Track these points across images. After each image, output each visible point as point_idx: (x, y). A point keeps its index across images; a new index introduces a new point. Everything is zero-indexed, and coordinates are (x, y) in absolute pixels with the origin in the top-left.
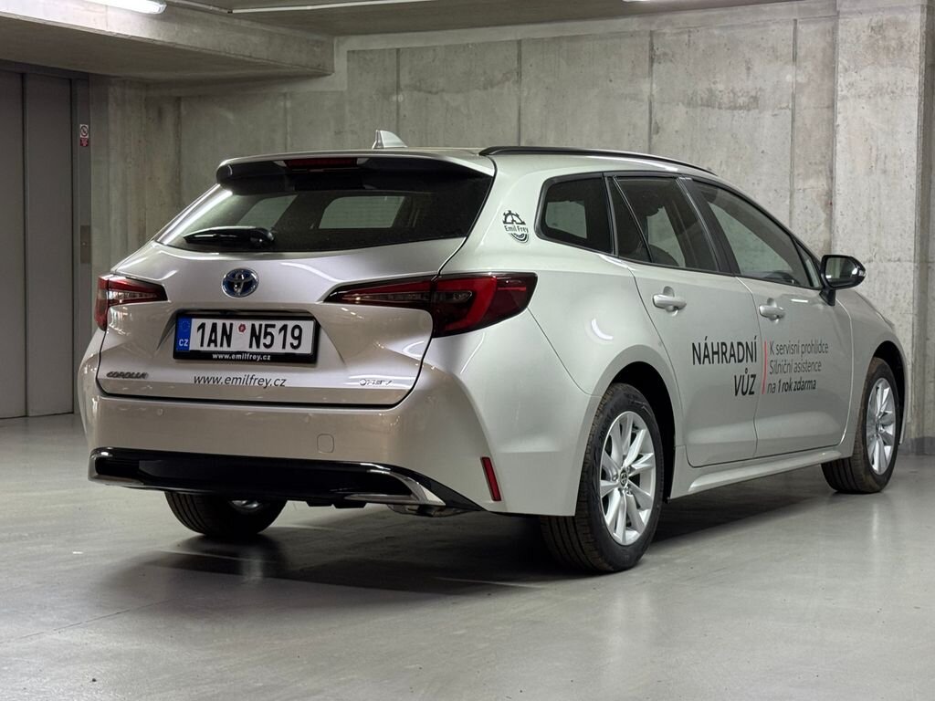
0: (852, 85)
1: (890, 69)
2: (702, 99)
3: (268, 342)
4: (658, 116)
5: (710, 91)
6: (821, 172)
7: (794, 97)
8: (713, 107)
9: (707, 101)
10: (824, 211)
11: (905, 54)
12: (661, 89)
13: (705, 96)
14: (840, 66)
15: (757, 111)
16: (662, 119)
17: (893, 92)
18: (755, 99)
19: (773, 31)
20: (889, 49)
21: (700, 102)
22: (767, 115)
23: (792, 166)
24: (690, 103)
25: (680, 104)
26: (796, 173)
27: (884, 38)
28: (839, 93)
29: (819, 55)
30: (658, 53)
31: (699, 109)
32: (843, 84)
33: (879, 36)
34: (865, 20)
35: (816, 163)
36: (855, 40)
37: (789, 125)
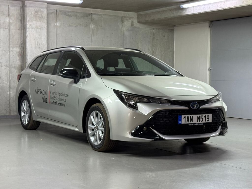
0: (30, 25)
1: (40, 22)
6: (17, 46)
7: (9, 26)
10: (18, 57)
11: (43, 19)
14: (27, 20)
17: (40, 28)
19: (2, 7)
20: (39, 17)
22: (2, 30)
23: (9, 44)
26: (10, 46)
27: (38, 14)
28: (27, 27)
29: (16, 16)
32: (28, 25)
33: (37, 14)
34: (33, 9)
35: (16, 44)
36: (31, 14)
37: (8, 33)
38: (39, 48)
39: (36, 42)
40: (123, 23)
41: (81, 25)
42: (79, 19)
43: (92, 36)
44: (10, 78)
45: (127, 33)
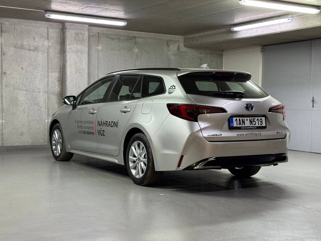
0: (71, 48)
1: (80, 46)
2: (19, 46)
3: (255, 124)
4: (4, 49)
5: (22, 44)
6: (56, 71)
7: (48, 49)
8: (23, 49)
9: (21, 47)
10: (57, 82)
11: (84, 42)
12: (5, 41)
13: (20, 45)
14: (67, 43)
15: (37, 52)
16: (6, 51)
17: (81, 52)
18: (36, 48)
19: (41, 29)
20: (80, 40)
21: (18, 47)
22: (40, 53)
23: (48, 69)
24: (15, 47)
25: (12, 47)
26: (49, 71)
27: (79, 37)
28: (67, 50)
29: (55, 38)
30: (4, 30)
31: (18, 49)
32: (68, 48)
34: (74, 31)
35: (55, 69)
36: (71, 36)
37: (47, 57)
38: (80, 73)
39: (76, 66)
40: (168, 47)
41: (124, 49)
42: (122, 42)
43: (135, 60)
44: (49, 105)
45: (172, 58)
